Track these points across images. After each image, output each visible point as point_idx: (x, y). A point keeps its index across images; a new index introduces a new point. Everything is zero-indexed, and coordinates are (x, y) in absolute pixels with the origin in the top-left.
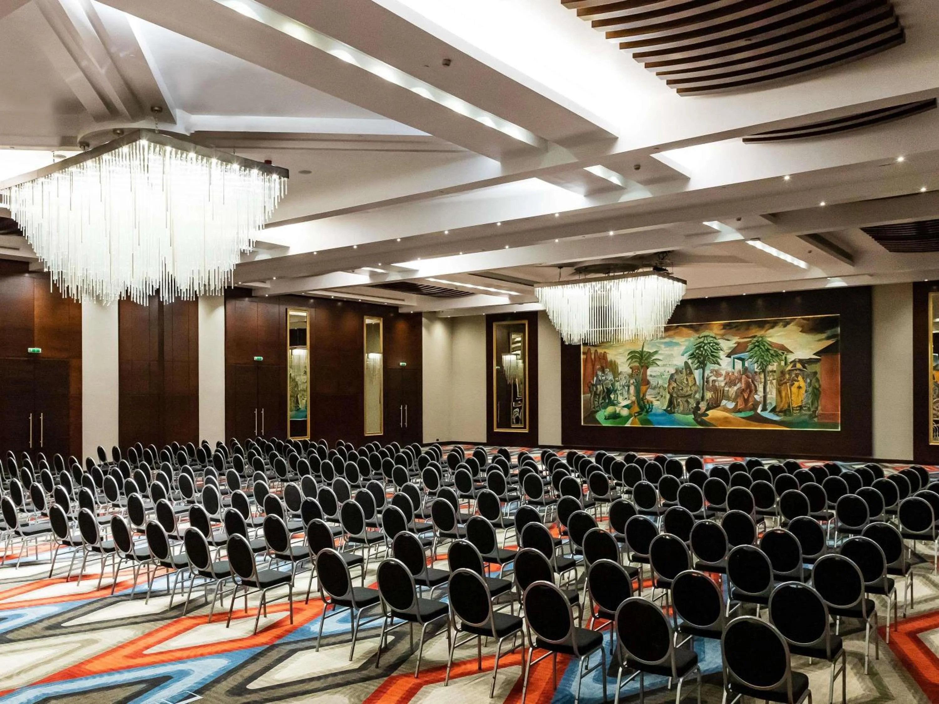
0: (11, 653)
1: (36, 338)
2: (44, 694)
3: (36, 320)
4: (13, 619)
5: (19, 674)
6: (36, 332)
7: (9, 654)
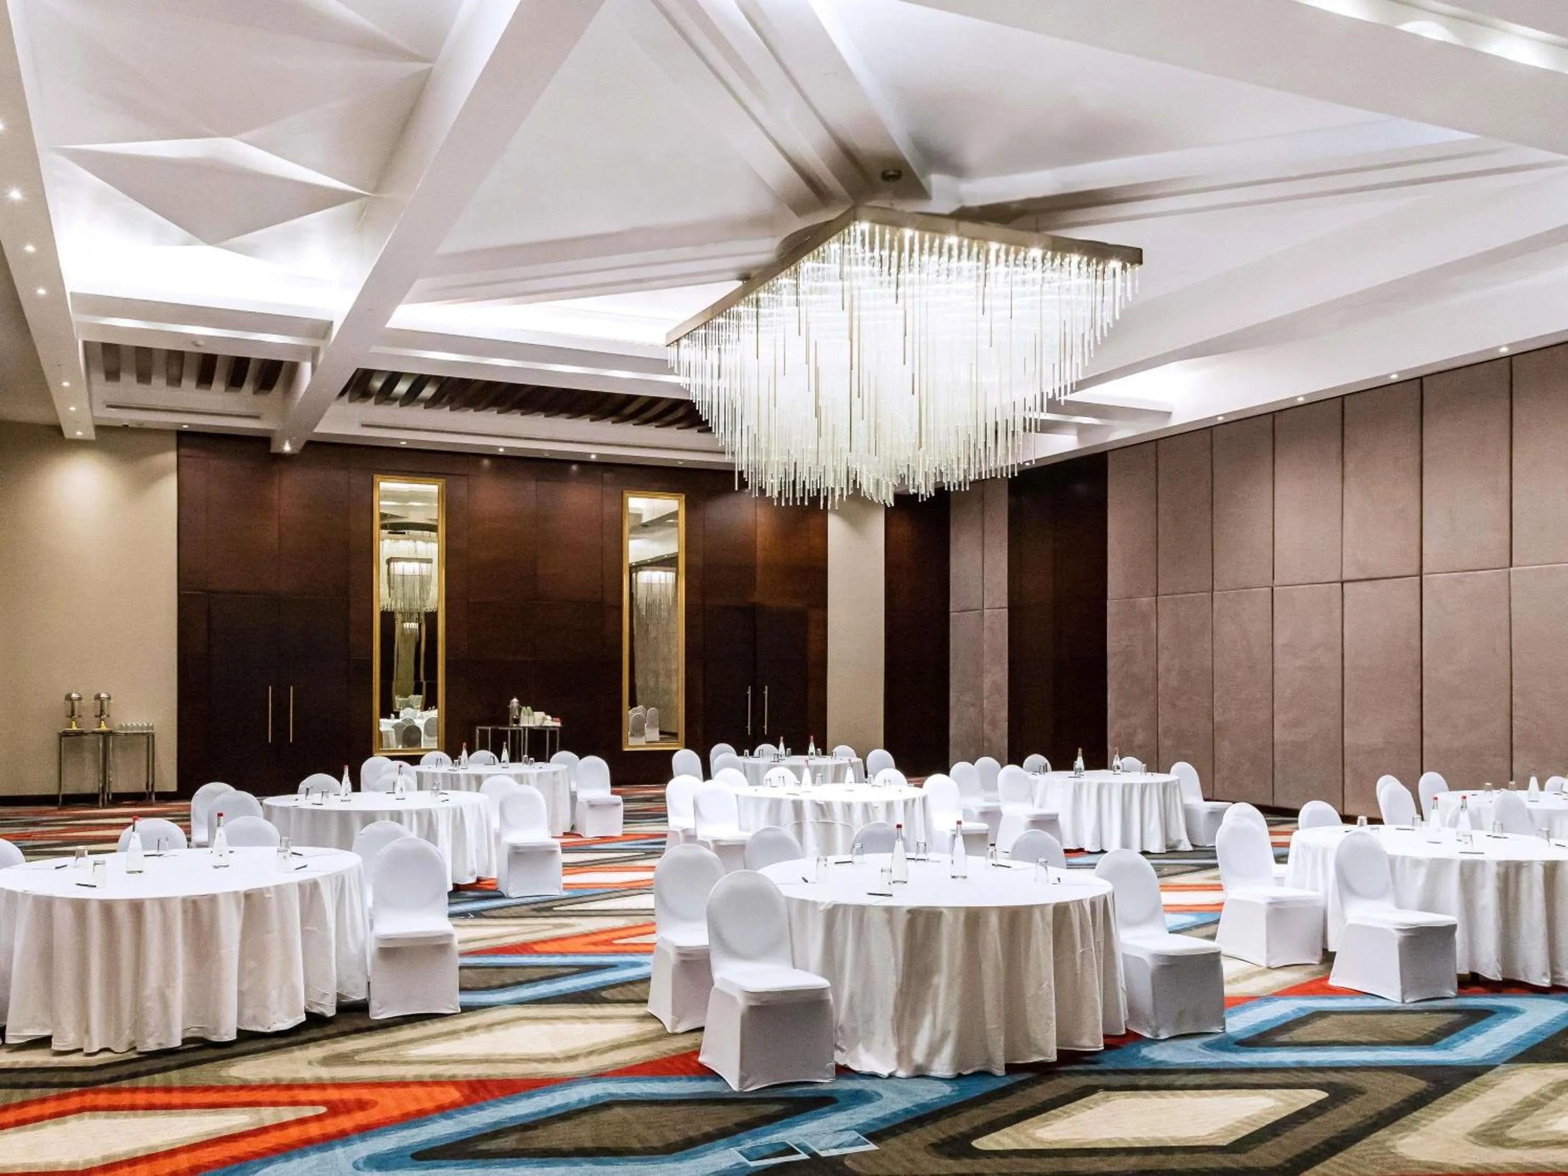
0: (595, 1021)
1: (758, 581)
2: (611, 1095)
3: (760, 554)
4: (624, 969)
5: (591, 1053)
6: (759, 570)
7: (591, 1021)
